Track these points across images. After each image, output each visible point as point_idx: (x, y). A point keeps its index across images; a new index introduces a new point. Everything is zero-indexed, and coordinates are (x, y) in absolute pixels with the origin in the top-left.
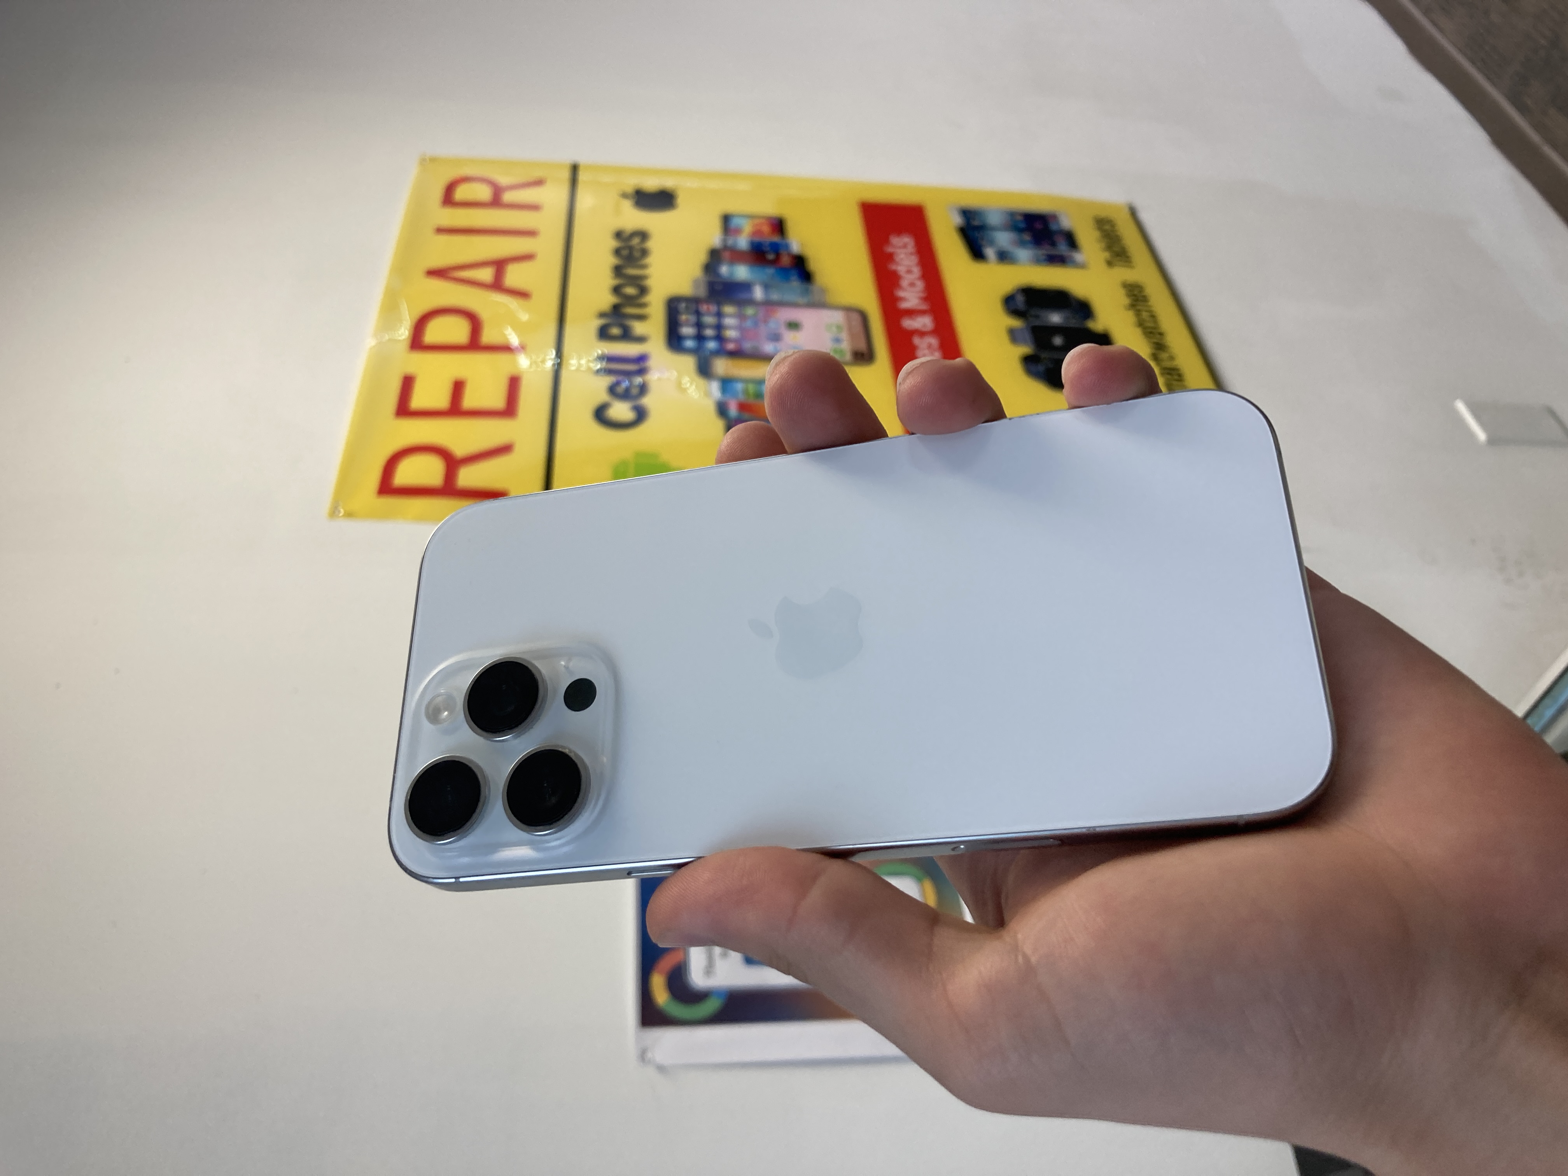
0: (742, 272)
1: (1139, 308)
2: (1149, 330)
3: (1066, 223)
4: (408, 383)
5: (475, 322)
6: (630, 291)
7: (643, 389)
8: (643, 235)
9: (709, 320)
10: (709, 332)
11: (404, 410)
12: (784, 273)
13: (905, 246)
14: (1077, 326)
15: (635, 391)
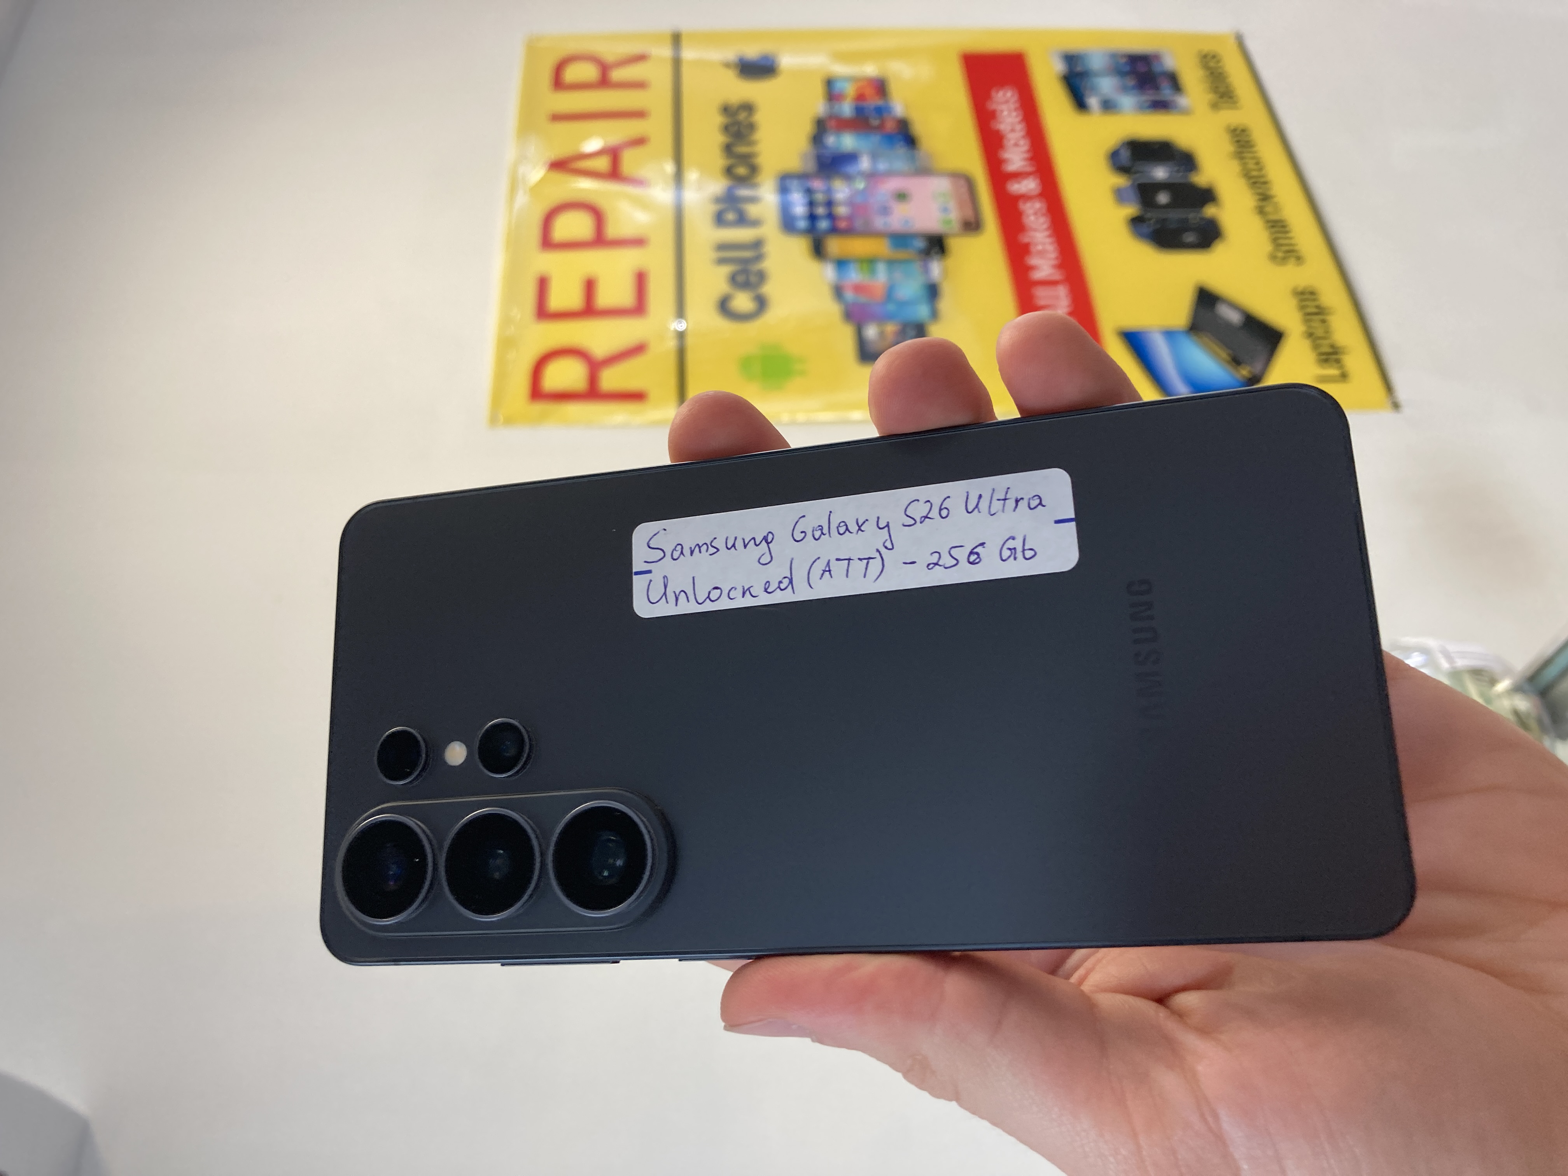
0: (848, 142)
1: (1245, 155)
2: (1253, 180)
3: (1170, 62)
4: (543, 284)
5: (598, 215)
6: (741, 171)
7: (762, 277)
8: (748, 108)
9: (820, 197)
10: (820, 211)
11: (543, 313)
12: (890, 139)
13: (1007, 102)
14: (1182, 181)
15: (753, 279)
